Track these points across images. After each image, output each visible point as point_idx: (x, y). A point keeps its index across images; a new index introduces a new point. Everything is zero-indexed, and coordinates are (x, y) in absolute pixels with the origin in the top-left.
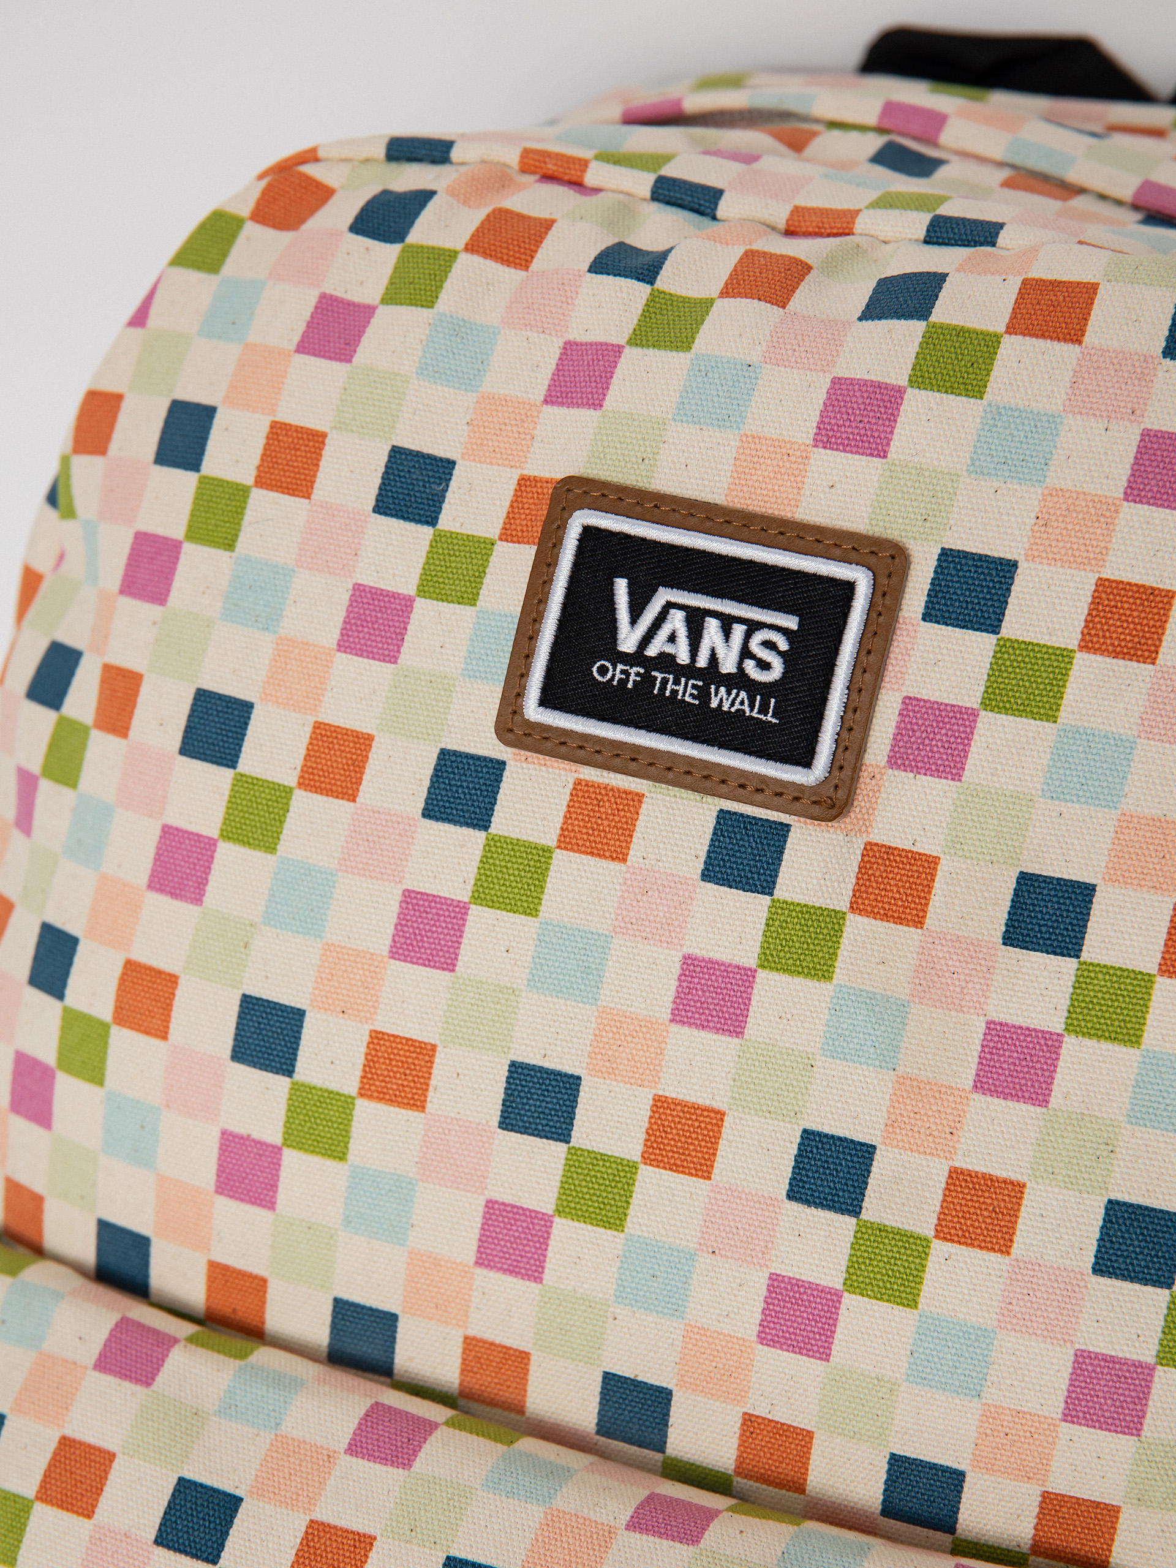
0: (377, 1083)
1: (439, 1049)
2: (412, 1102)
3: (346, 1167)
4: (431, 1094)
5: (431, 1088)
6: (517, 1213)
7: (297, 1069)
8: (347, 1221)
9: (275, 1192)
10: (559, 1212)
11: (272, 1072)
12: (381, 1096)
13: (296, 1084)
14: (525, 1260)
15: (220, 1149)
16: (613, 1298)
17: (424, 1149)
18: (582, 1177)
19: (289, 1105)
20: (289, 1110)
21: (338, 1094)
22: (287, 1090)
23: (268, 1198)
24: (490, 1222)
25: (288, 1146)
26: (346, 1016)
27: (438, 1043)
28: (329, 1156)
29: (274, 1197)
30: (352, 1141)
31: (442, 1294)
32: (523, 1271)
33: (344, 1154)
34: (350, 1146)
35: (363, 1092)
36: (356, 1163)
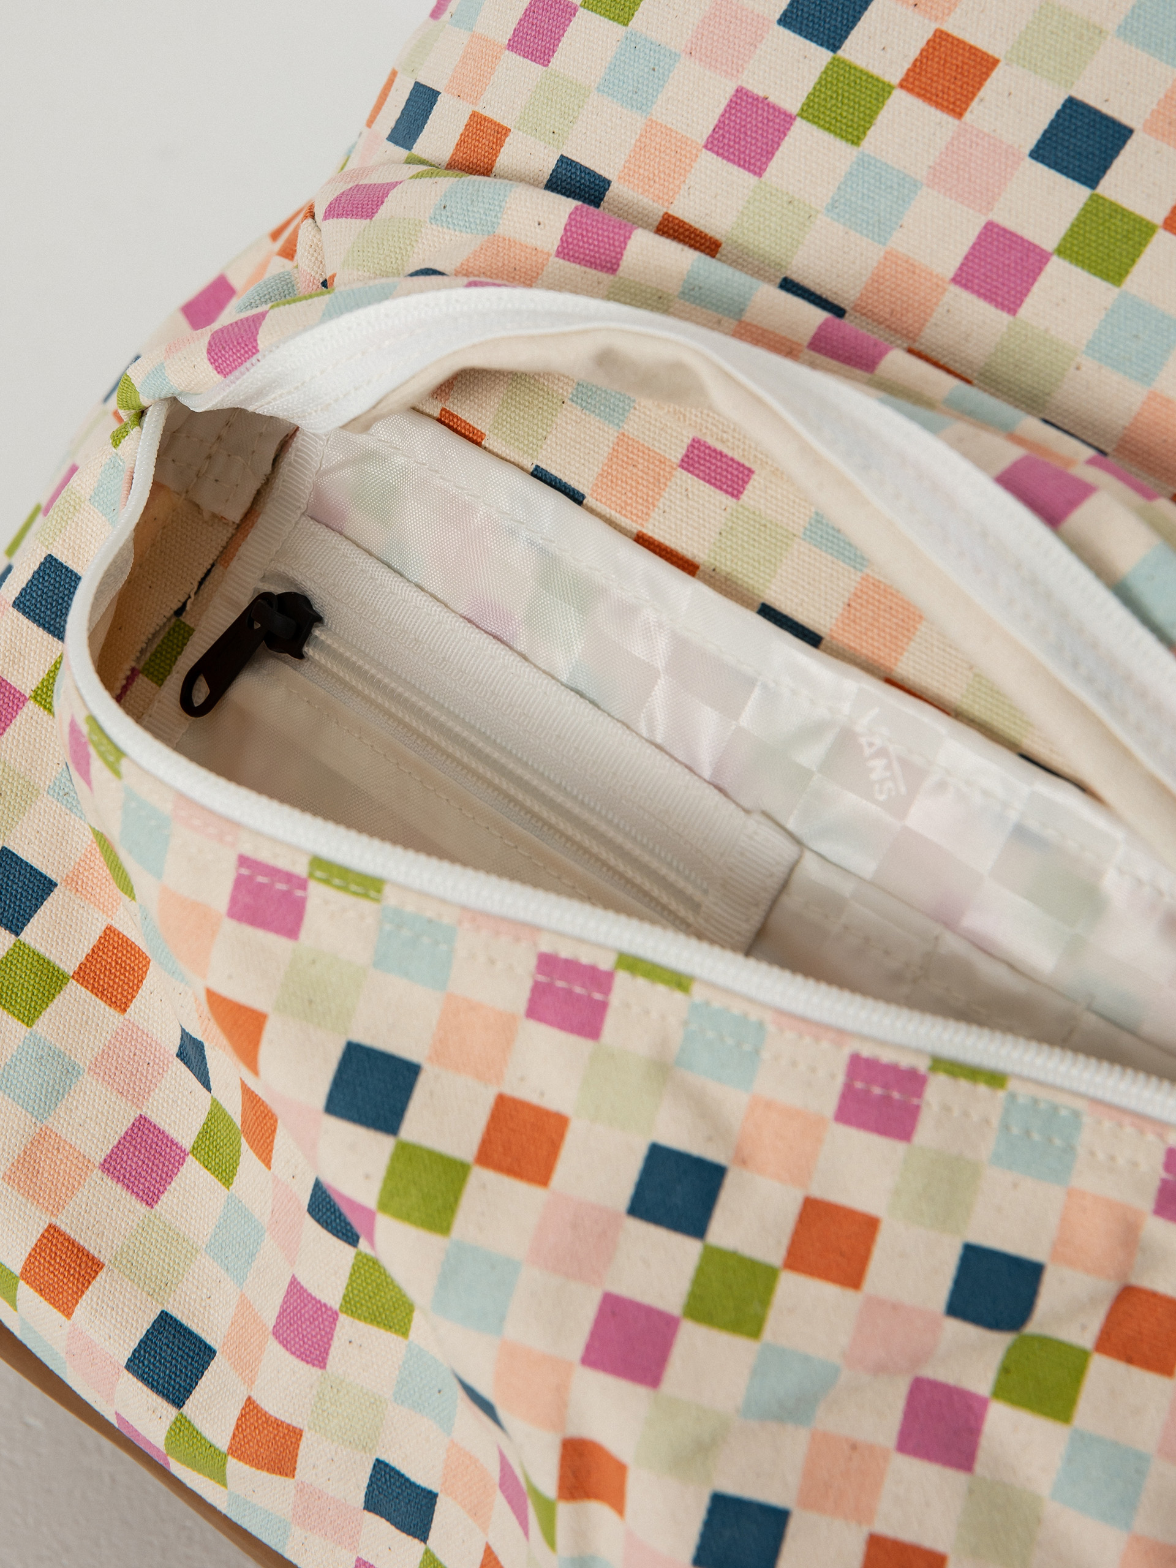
0: (924, 79)
1: (1000, 65)
2: (951, 106)
3: (855, 153)
4: (974, 104)
5: (976, 100)
6: (1016, 243)
7: (843, 47)
8: (833, 205)
9: (769, 159)
10: (1060, 251)
11: (816, 42)
12: (923, 92)
13: (838, 60)
14: (1006, 289)
15: (728, 105)
16: (1084, 348)
17: (943, 157)
18: (1094, 225)
19: (821, 78)
20: (819, 83)
21: (878, 80)
22: (824, 64)
23: (758, 164)
24: (983, 244)
25: (802, 117)
26: (917, 10)
27: (1002, 58)
28: (842, 137)
29: (766, 163)
30: (873, 128)
31: (903, 302)
32: (1000, 299)
33: (859, 138)
34: (869, 133)
35: (905, 84)
36: (866, 152)
